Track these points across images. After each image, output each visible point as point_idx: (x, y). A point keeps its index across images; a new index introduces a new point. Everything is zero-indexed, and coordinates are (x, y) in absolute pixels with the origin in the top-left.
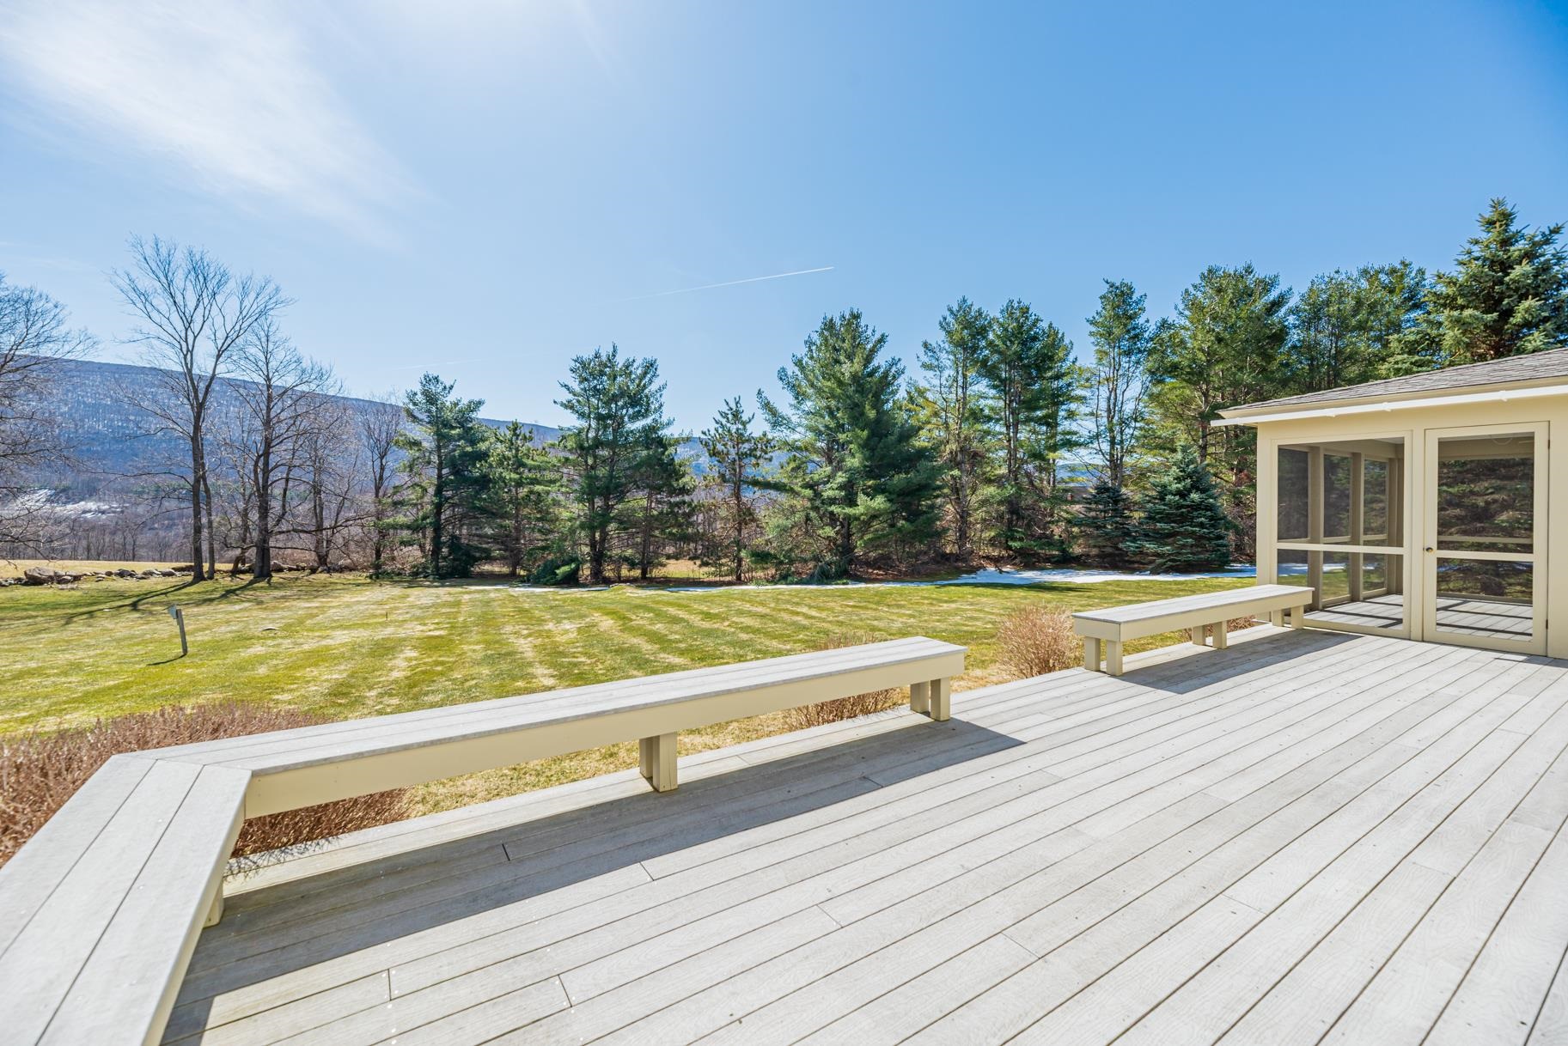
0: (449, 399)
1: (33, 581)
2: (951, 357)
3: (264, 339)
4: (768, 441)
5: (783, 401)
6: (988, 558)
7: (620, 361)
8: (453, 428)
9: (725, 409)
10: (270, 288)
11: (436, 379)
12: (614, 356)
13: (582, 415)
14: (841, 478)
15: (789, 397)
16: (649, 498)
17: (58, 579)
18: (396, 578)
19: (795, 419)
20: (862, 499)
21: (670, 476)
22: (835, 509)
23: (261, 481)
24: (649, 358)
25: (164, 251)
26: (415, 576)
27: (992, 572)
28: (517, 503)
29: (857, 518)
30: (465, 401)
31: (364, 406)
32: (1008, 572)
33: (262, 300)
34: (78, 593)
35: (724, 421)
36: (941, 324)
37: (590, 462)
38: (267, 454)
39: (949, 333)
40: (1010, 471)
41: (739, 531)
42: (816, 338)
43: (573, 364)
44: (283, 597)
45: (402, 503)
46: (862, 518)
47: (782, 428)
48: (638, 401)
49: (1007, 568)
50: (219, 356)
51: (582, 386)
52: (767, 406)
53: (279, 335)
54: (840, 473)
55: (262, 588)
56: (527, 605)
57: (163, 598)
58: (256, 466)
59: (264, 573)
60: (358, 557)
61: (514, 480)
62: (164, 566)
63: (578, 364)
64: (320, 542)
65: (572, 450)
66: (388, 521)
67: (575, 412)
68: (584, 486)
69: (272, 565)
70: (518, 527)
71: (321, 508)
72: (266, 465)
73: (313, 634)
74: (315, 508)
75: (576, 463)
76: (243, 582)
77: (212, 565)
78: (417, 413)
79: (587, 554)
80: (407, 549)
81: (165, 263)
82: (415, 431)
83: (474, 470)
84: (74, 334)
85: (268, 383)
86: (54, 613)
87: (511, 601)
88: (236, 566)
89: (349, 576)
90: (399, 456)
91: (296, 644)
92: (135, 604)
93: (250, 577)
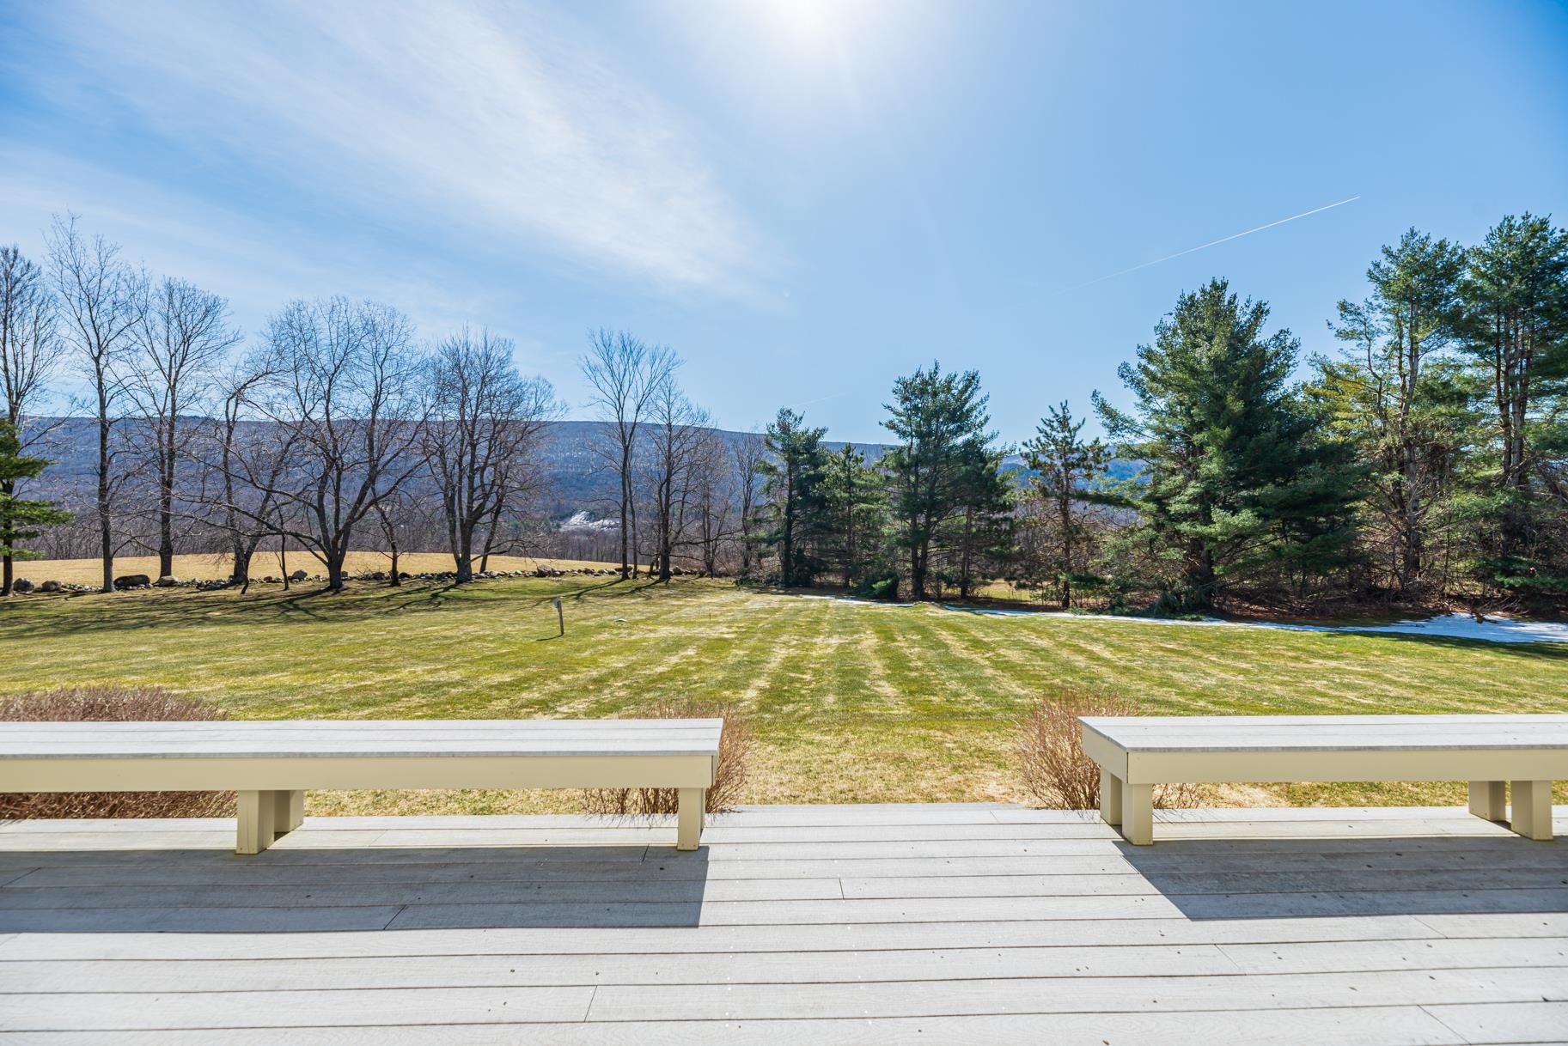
0: (801, 428)
1: (541, 574)
2: (1391, 317)
3: (667, 394)
4: (1101, 449)
5: (1127, 403)
6: (1459, 598)
7: (942, 377)
8: (802, 454)
9: (1050, 416)
10: (670, 353)
11: (789, 412)
12: (936, 373)
13: (903, 434)
14: (1193, 489)
15: (1133, 396)
16: (968, 515)
17: (553, 573)
18: (755, 585)
19: (1139, 421)
20: (1217, 514)
21: (990, 491)
22: (1184, 527)
23: (664, 503)
24: (971, 371)
25: (606, 337)
26: (768, 584)
27: (1461, 620)
28: (847, 520)
29: (1213, 539)
30: (811, 432)
31: (735, 437)
32: (1495, 622)
33: (665, 362)
34: (558, 584)
35: (1048, 429)
36: (1370, 274)
37: (913, 479)
38: (668, 481)
39: (1385, 284)
40: (1507, 472)
41: (1067, 550)
42: (1171, 321)
43: (895, 385)
44: (667, 596)
45: (760, 521)
46: (1220, 538)
47: (1124, 433)
48: (959, 416)
49: (1497, 616)
50: (638, 410)
51: (904, 406)
52: (1104, 409)
53: (677, 389)
54: (1192, 483)
55: (660, 587)
56: (827, 617)
57: (598, 591)
58: (660, 490)
59: (665, 575)
60: (732, 565)
61: (845, 499)
62: (612, 566)
63: (900, 386)
64: (707, 552)
65: (894, 469)
66: (751, 535)
67: (898, 431)
68: (906, 503)
69: (671, 570)
70: (851, 543)
71: (709, 525)
72: (668, 490)
73: (649, 627)
74: (704, 525)
75: (898, 481)
76: (651, 581)
77: (636, 567)
78: (774, 442)
79: (908, 570)
80: (770, 559)
81: (607, 346)
82: (772, 458)
83: (815, 491)
84: (558, 404)
85: (669, 425)
86: (536, 597)
87: (820, 611)
88: (652, 568)
89: (722, 581)
90: (761, 480)
91: (630, 634)
92: (580, 594)
93: (656, 578)
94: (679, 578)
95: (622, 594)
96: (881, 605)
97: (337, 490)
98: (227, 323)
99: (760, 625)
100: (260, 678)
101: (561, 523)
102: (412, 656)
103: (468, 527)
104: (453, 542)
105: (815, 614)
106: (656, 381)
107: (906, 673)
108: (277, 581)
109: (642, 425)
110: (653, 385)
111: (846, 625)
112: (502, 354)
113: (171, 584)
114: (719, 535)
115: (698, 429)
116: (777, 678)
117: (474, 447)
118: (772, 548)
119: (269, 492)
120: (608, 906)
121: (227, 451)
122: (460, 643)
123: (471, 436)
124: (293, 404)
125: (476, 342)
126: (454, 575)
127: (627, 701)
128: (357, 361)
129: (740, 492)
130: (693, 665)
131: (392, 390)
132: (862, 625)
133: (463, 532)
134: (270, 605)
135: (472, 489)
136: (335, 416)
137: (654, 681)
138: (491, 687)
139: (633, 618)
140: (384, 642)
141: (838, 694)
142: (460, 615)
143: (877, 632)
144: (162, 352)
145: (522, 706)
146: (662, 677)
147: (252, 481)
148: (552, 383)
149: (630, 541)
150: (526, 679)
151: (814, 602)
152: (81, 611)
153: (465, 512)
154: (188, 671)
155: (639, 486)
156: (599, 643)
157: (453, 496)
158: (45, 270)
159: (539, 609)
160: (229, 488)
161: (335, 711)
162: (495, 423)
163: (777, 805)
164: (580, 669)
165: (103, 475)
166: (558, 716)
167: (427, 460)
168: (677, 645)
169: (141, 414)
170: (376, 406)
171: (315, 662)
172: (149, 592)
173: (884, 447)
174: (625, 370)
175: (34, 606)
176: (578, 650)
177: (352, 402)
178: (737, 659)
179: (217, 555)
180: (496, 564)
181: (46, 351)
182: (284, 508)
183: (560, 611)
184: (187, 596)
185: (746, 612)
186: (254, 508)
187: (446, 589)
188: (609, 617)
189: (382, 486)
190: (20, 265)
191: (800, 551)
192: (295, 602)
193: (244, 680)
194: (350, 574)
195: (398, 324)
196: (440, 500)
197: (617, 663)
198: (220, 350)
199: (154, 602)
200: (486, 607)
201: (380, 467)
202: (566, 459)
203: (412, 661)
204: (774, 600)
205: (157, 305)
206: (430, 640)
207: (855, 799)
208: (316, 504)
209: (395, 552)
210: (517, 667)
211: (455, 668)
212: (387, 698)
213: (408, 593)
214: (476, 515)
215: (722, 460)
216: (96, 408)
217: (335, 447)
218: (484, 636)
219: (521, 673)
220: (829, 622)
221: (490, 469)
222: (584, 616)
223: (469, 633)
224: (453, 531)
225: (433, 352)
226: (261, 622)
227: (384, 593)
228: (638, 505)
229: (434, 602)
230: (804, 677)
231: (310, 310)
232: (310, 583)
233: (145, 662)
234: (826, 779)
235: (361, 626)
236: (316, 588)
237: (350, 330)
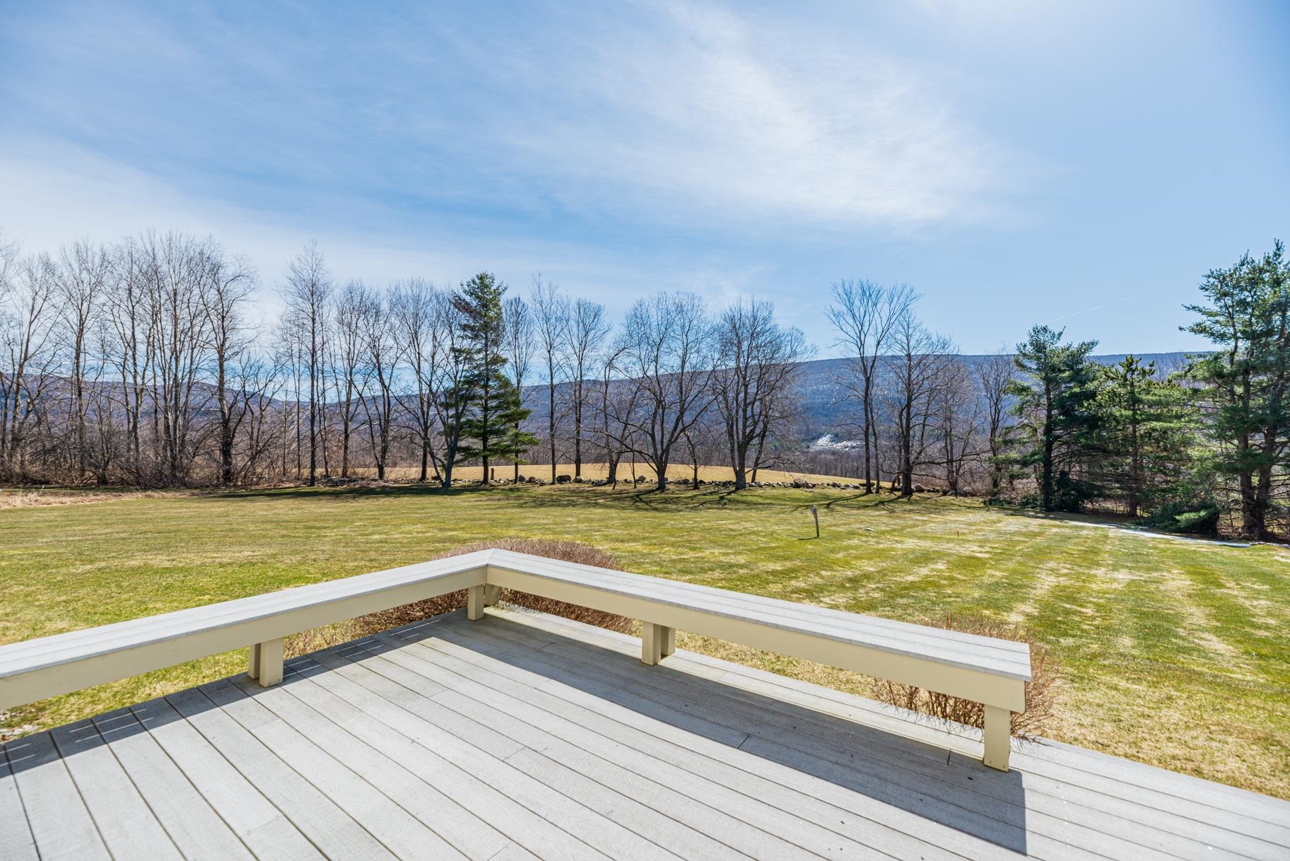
0: (1061, 344)
1: (797, 485)
3: (906, 328)
8: (1064, 371)
10: (907, 290)
11: (1045, 329)
12: (1277, 255)
13: (1221, 337)
17: (806, 485)
18: (1006, 506)
23: (904, 426)
26: (1023, 506)
28: (1132, 440)
30: (1075, 346)
31: (978, 361)
33: (902, 299)
34: (810, 494)
37: (1238, 391)
38: (908, 406)
43: (1204, 281)
44: (911, 511)
45: (1012, 442)
50: (878, 345)
51: (1221, 304)
53: (915, 322)
55: (902, 502)
56: (1108, 548)
57: (845, 502)
58: (901, 415)
59: (907, 492)
60: (978, 485)
61: (1127, 417)
62: (856, 482)
63: (1212, 280)
64: (950, 472)
65: (1206, 380)
66: (1001, 456)
67: (1212, 334)
68: (1230, 420)
69: (913, 487)
70: (1137, 466)
71: (952, 445)
72: (908, 414)
73: (896, 538)
74: (946, 446)
75: (1213, 394)
76: (893, 496)
77: (878, 484)
78: (1026, 362)
79: (1236, 502)
80: (1025, 481)
81: (848, 294)
82: (1022, 379)
83: (1083, 410)
84: (809, 347)
85: (909, 355)
86: (794, 504)
87: (1096, 540)
88: (893, 485)
89: (968, 500)
90: (1012, 402)
91: (877, 543)
92: (830, 504)
93: (899, 494)
94: (921, 495)
95: (867, 506)
96: (1189, 541)
97: (662, 422)
98: (605, 319)
99: (1018, 548)
100: (626, 545)
101: (811, 444)
102: (712, 542)
103: (743, 448)
104: (733, 459)
105: (1089, 543)
106: (895, 316)
107: (1247, 629)
108: (630, 482)
109: (883, 358)
110: (892, 321)
111: (1135, 558)
112: (766, 314)
113: (580, 481)
114: (963, 456)
115: (938, 357)
116: (1045, 606)
117: (746, 386)
118: (1026, 470)
119: (626, 424)
120: (920, 796)
121: (605, 399)
122: (741, 535)
123: (744, 379)
124: (638, 367)
125: (747, 309)
126: (734, 483)
127: (883, 603)
128: (672, 334)
129: (987, 413)
130: (945, 579)
131: (693, 350)
132: (1163, 562)
133: (739, 451)
134: (627, 497)
135: (746, 419)
136: (661, 372)
137: (906, 588)
138: (767, 572)
139: (878, 528)
140: (692, 529)
141: (1138, 638)
142: (740, 514)
143: (1189, 573)
144: (576, 344)
145: (793, 592)
146: (912, 585)
147: (618, 418)
148: (801, 329)
149: (873, 461)
150: (793, 570)
151: (1088, 529)
152: (544, 494)
153: (740, 436)
154: (591, 535)
155: (880, 412)
156: (850, 547)
157: (732, 424)
158: (530, 305)
159: (797, 514)
160: (606, 423)
161: (669, 573)
162: (761, 367)
163: (1078, 747)
164: (836, 567)
165: (552, 418)
166: (822, 604)
167: (716, 398)
168: (926, 558)
169: (567, 380)
170: (684, 362)
171: (654, 538)
172: (571, 485)
173: (1188, 356)
174: (865, 312)
175: (526, 490)
176: (832, 551)
177: (670, 363)
178: (994, 580)
179: (601, 464)
180: (764, 476)
181: (531, 350)
182: (634, 434)
183: (816, 517)
184: (588, 489)
185: (999, 533)
186: (618, 434)
187: (729, 494)
188: (857, 526)
189: (688, 418)
190: (521, 305)
191: (1064, 474)
192: (641, 497)
193: (618, 545)
194: (670, 480)
195: (696, 302)
196: (724, 427)
197: (869, 566)
198: (601, 338)
199: (573, 491)
200: (757, 509)
201: (686, 405)
202: (814, 392)
203: (711, 545)
204: (1033, 523)
205: (573, 315)
206: (721, 531)
207: (1198, 772)
208: (650, 432)
209: (696, 465)
210: (785, 559)
211: (740, 554)
212: (699, 570)
213: (704, 495)
214: (748, 438)
215: (965, 383)
216: (549, 379)
217: (661, 393)
218: (758, 531)
219: (788, 564)
220: (1110, 553)
221: (757, 403)
222: (834, 523)
223: (747, 528)
224: (732, 451)
225: (719, 321)
226: (624, 508)
227: (690, 494)
228: (880, 428)
229: (722, 502)
230: (1084, 610)
231: (646, 304)
232: (648, 485)
233: (572, 527)
234: (1147, 736)
235: (677, 516)
236: (651, 488)
237: (668, 313)
